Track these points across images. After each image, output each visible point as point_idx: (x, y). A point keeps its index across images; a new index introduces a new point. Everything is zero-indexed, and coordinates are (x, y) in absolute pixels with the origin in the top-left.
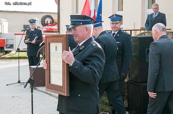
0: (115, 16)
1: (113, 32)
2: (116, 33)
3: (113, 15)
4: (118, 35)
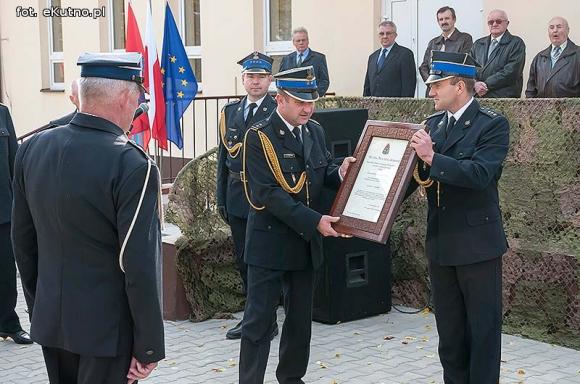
0: (256, 58)
1: (249, 102)
2: (259, 103)
3: (252, 55)
4: (265, 109)
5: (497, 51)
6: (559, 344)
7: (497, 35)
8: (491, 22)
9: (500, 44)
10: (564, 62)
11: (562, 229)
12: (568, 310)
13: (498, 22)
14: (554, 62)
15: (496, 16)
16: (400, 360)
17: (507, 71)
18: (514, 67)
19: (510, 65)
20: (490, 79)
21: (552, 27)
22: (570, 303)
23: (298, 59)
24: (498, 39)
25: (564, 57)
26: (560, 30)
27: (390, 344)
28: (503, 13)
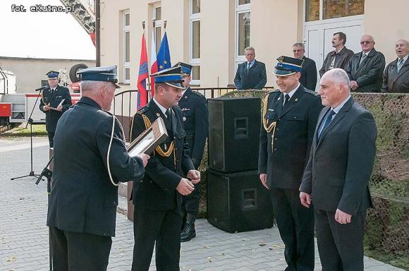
5: (365, 62)
6: (374, 258)
7: (366, 51)
8: (362, 43)
9: (368, 57)
10: (406, 68)
11: (381, 181)
12: (383, 235)
13: (368, 43)
14: (399, 69)
15: (366, 39)
16: (262, 260)
17: (370, 74)
18: (376, 71)
19: (373, 70)
20: (359, 79)
21: (397, 46)
22: (384, 230)
23: (248, 66)
24: (367, 54)
25: (405, 65)
26: (402, 47)
27: (261, 249)
28: (371, 37)
